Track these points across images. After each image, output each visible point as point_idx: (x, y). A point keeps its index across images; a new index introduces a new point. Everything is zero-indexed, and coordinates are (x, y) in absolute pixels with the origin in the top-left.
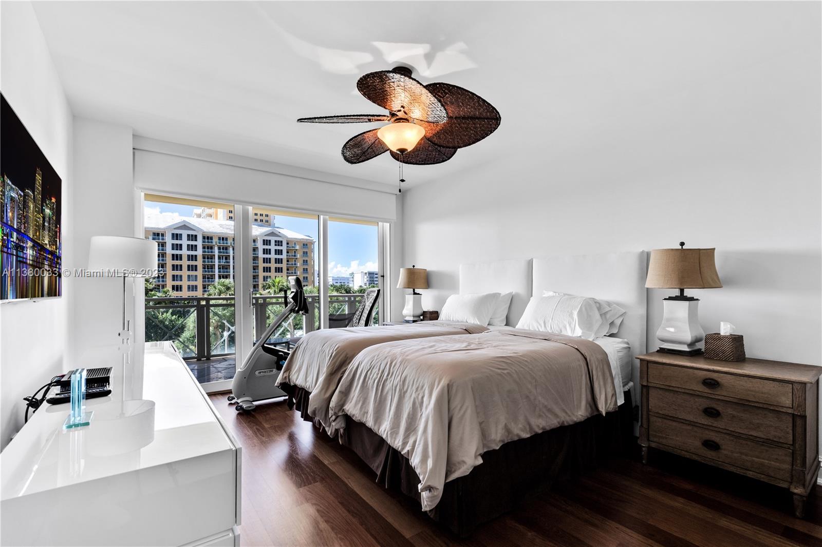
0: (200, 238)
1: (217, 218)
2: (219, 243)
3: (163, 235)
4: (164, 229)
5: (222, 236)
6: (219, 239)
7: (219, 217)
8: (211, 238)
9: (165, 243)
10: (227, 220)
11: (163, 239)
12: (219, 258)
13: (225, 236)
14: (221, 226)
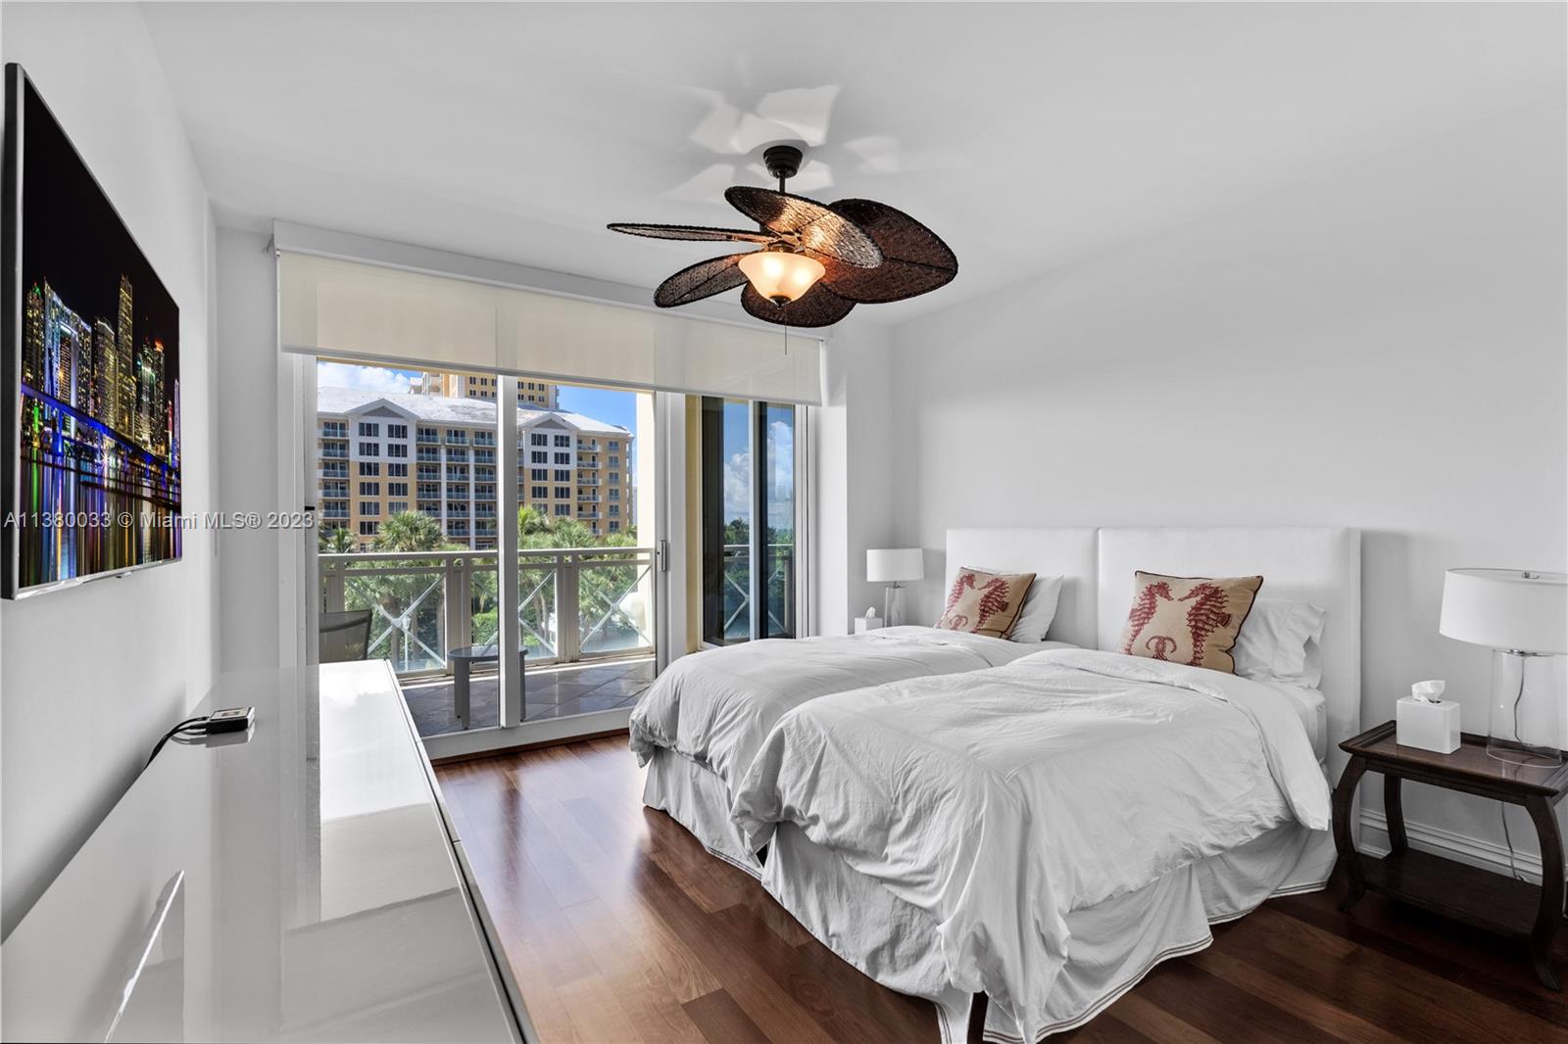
0: (412, 433)
1: (447, 394)
2: (449, 442)
3: (343, 426)
4: (346, 415)
5: (453, 428)
6: (449, 433)
7: (451, 391)
8: (435, 433)
9: (348, 441)
10: (467, 397)
11: (343, 435)
12: (449, 470)
13: (460, 428)
14: (453, 408)
